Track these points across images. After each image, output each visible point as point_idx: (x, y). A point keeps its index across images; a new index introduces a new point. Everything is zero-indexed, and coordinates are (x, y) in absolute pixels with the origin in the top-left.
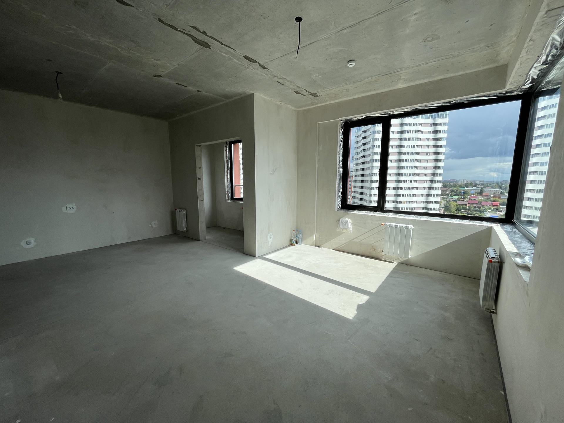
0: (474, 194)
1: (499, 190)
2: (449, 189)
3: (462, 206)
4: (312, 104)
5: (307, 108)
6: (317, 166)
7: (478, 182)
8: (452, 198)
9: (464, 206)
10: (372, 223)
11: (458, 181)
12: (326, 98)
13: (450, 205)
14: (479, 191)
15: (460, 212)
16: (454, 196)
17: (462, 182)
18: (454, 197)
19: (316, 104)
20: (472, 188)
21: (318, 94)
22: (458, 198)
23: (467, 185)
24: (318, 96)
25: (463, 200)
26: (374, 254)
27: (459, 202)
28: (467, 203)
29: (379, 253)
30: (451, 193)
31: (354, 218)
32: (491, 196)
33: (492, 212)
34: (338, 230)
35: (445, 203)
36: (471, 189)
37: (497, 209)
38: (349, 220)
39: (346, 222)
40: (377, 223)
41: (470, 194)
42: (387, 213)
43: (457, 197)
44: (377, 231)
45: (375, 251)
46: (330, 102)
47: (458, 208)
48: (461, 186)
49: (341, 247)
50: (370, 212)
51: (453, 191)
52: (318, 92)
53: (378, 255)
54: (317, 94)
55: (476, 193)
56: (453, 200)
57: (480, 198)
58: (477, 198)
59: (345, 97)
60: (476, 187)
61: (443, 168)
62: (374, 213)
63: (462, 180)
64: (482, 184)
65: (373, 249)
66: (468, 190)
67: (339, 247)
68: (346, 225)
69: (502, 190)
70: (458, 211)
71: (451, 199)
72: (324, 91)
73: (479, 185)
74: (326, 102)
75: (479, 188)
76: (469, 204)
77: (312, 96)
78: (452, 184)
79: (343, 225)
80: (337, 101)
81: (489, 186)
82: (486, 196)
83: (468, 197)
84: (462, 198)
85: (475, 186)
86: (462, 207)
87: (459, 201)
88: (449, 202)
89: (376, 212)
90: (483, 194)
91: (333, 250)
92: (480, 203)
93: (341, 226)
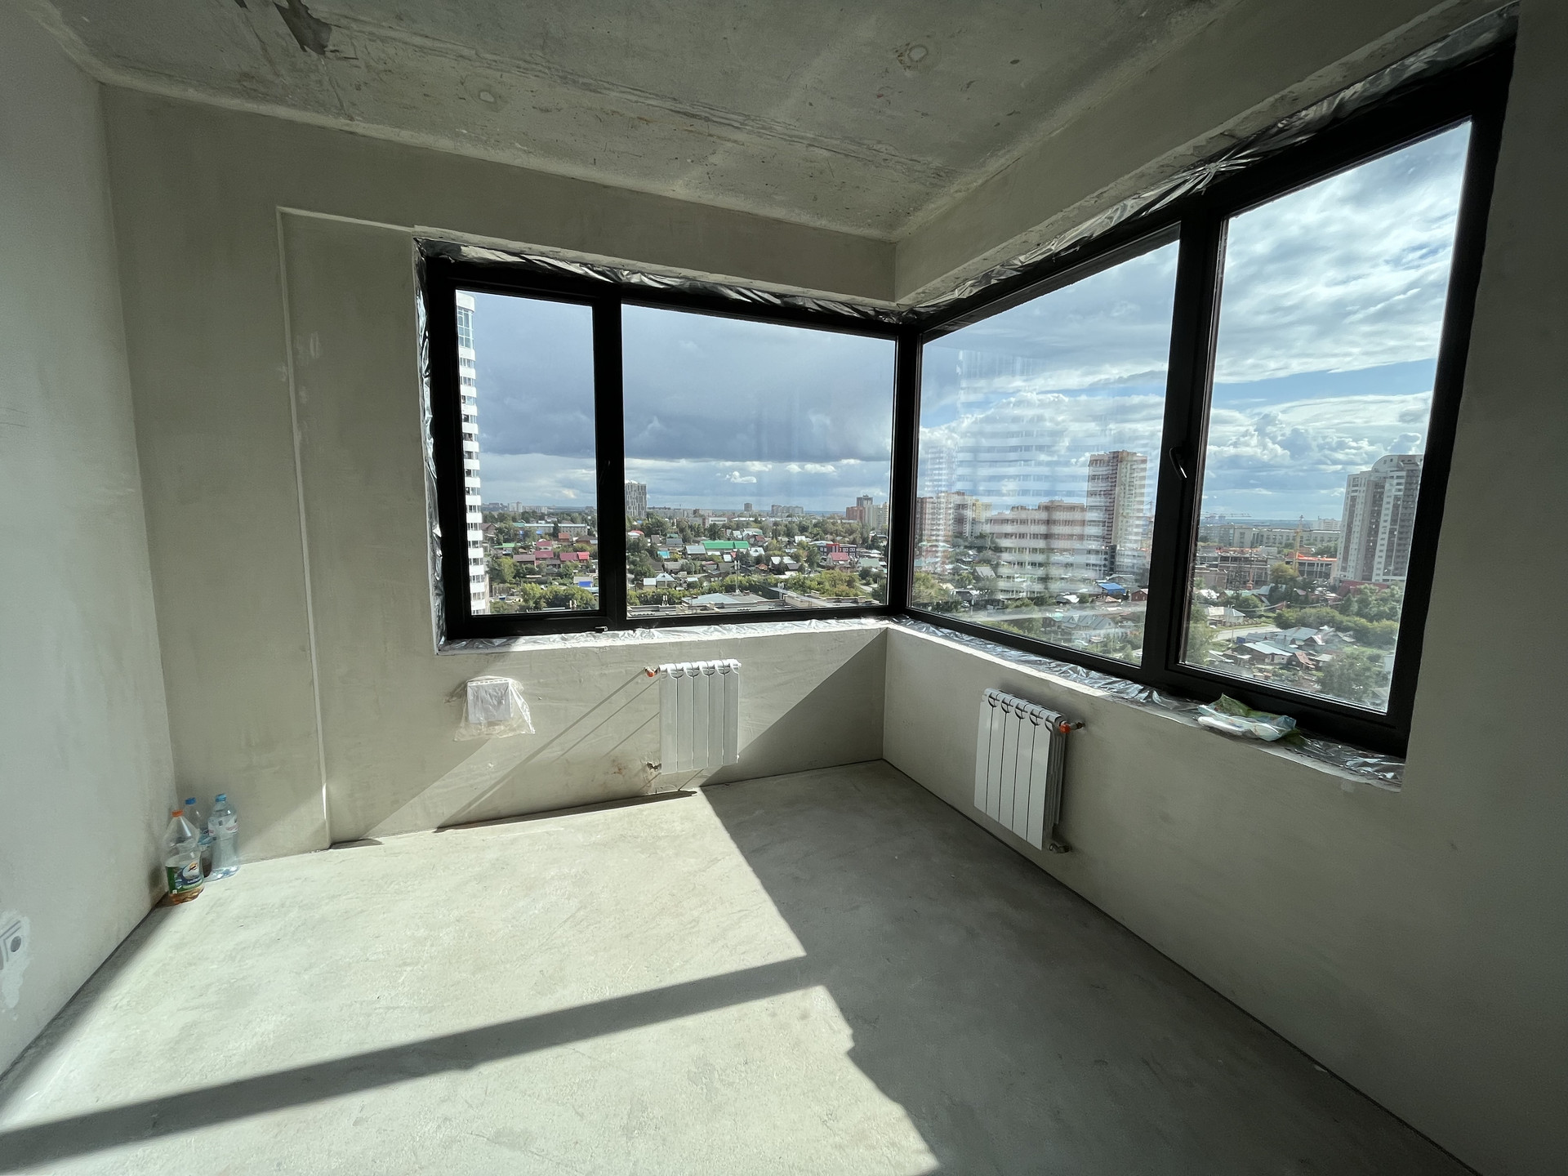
0: (543, 536)
1: (585, 527)
2: (492, 527)
3: (524, 567)
4: (247, 83)
5: (193, 94)
6: (297, 438)
7: (545, 510)
8: (502, 549)
9: (529, 566)
10: (602, 675)
11: (506, 507)
12: (358, 88)
13: (499, 565)
14: (552, 529)
15: (524, 579)
16: (505, 542)
17: (516, 509)
18: (505, 545)
19: (265, 98)
20: (537, 523)
21: (334, 39)
22: (514, 548)
23: (527, 516)
24: (321, 48)
25: (524, 551)
26: (619, 785)
27: (517, 558)
28: (532, 558)
29: (636, 775)
30: (497, 535)
31: (528, 666)
32: (575, 539)
33: (581, 574)
34: (463, 734)
35: (488, 561)
36: (536, 525)
37: (587, 567)
38: (510, 681)
39: (502, 695)
40: (623, 671)
41: (537, 538)
42: (639, 631)
43: (512, 545)
44: (624, 702)
45: (624, 772)
46: (360, 127)
47: (518, 571)
48: (514, 520)
49: (479, 805)
50: (578, 635)
51: (500, 531)
52: (344, 22)
53: (636, 784)
54: (327, 26)
55: (546, 534)
56: (504, 553)
57: (555, 545)
58: (549, 546)
59: (458, 135)
60: (543, 522)
61: (478, 473)
62: (594, 637)
63: (515, 505)
64: (553, 514)
65: (617, 770)
66: (530, 527)
67: (470, 804)
68: (502, 707)
69: (589, 527)
70: (519, 577)
71: (500, 551)
72: (384, 40)
73: (550, 515)
74: (341, 111)
75: (549, 523)
76: (536, 559)
77: (284, 29)
78: (495, 514)
79: (486, 710)
80: (406, 136)
81: (566, 520)
82: (565, 540)
83: (533, 543)
84: (522, 547)
85: (542, 517)
86: (526, 568)
87: (518, 553)
88: (497, 558)
89: (601, 631)
90: (561, 536)
91: (442, 828)
92: (557, 556)
93: (476, 715)
